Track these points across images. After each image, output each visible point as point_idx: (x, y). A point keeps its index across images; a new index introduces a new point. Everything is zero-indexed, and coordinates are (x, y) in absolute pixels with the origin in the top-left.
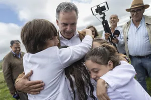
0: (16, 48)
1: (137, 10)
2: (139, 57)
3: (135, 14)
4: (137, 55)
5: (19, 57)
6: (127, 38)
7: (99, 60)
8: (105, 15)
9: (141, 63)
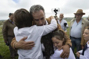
0: (12, 18)
1: (79, 15)
2: (74, 38)
3: (77, 16)
4: (74, 37)
5: (13, 23)
6: (71, 28)
7: (59, 38)
8: (57, 14)
9: (75, 41)
